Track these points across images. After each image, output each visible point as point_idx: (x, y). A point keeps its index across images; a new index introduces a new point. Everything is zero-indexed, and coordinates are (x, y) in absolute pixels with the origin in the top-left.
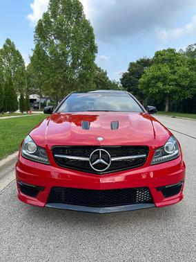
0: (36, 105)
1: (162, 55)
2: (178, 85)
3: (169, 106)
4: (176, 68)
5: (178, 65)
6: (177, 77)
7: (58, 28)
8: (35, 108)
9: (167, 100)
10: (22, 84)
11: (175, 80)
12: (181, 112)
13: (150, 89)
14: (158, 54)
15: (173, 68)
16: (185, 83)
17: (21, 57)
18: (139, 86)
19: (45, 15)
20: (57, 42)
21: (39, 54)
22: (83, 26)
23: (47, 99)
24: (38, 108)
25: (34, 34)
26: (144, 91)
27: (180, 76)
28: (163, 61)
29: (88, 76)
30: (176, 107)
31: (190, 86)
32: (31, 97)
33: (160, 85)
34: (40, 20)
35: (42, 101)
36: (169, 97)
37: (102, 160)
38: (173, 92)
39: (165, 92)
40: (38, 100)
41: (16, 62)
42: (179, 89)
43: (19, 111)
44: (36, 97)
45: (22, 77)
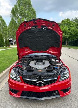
1: (64, 22)
2: (71, 34)
3: (68, 43)
4: (70, 27)
5: (71, 26)
7: (21, 11)
8: (11, 44)
9: (67, 40)
10: (6, 34)
11: (70, 33)
12: (72, 45)
14: (63, 21)
15: (69, 27)
16: (74, 34)
17: (5, 23)
19: (15, 6)
20: (20, 17)
21: (13, 23)
22: (31, 11)
24: (13, 44)
25: (11, 14)
27: (72, 31)
28: (65, 24)
30: (70, 43)
31: (76, 35)
32: (10, 39)
34: (13, 8)
35: (15, 41)
36: (67, 39)
37: (41, 81)
38: (69, 37)
39: (66, 37)
40: (13, 40)
41: (3, 25)
42: (71, 36)
43: (5, 46)
44: (12, 40)
45: (6, 32)
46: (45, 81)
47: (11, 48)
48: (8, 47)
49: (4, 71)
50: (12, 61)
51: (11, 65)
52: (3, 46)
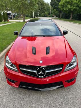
0: (11, 17)
2: (78, 6)
3: (72, 16)
6: (78, 2)
8: (10, 18)
9: (71, 13)
10: (3, 6)
11: (76, 4)
12: (77, 20)
13: (64, 8)
18: (59, 7)
23: (16, 13)
24: (12, 18)
26: (61, 9)
29: (34, 2)
30: (75, 17)
32: (8, 12)
33: (69, 6)
35: (13, 14)
36: (73, 12)
38: (75, 10)
39: (71, 10)
42: (78, 8)
43: (3, 21)
44: (10, 13)
45: (2, 3)
46: (47, 72)
47: (10, 23)
48: (6, 22)
49: (1, 52)
50: (11, 39)
51: (10, 44)
52: (2, 21)
